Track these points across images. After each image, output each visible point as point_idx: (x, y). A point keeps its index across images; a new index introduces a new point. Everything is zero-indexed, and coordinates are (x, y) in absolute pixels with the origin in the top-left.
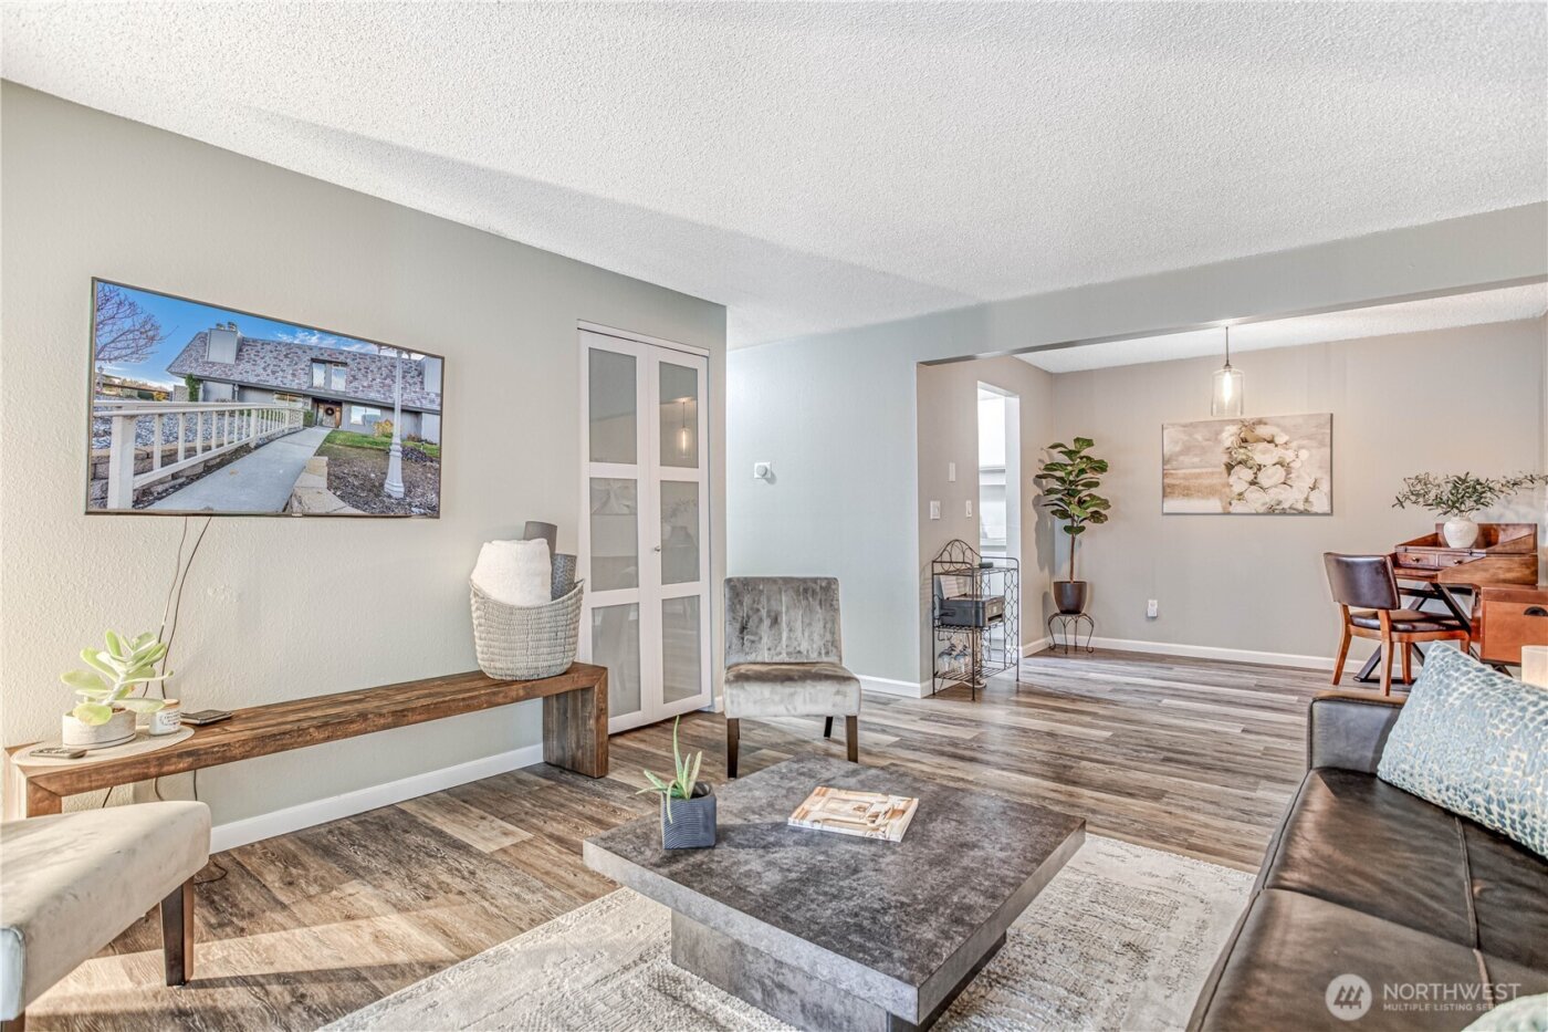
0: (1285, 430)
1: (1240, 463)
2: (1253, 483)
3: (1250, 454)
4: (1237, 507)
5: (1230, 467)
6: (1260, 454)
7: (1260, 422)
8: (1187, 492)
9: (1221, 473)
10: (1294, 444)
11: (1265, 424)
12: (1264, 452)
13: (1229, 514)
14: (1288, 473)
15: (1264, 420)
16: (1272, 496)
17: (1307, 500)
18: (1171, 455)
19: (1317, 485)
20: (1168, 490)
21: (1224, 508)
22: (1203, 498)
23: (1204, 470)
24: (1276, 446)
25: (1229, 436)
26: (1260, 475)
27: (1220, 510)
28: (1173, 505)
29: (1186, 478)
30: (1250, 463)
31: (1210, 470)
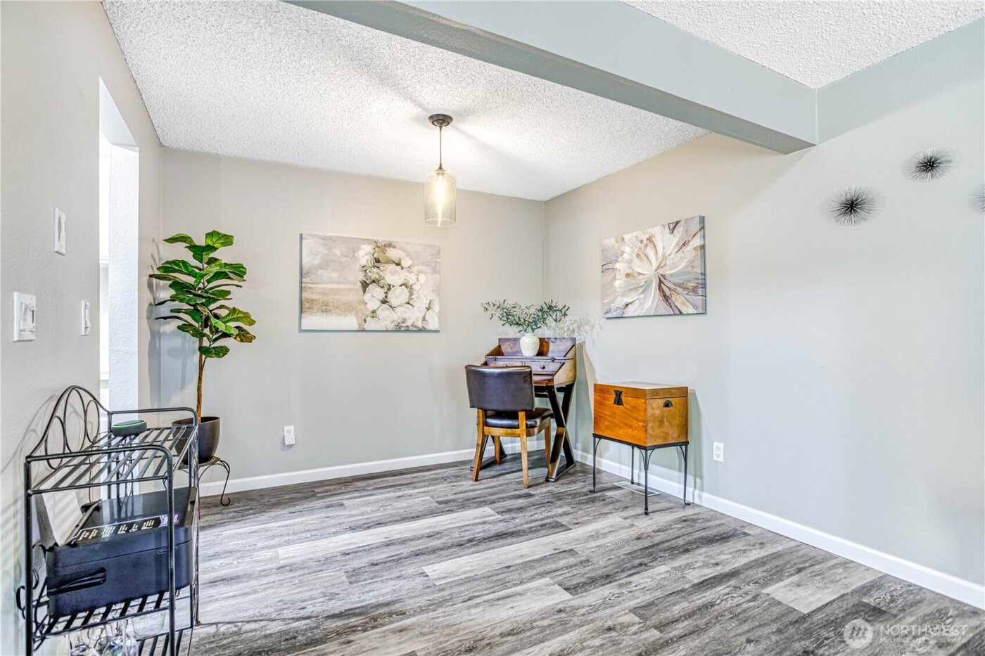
0: (409, 255)
1: (373, 281)
2: (384, 302)
3: (381, 273)
4: (371, 324)
5: (365, 285)
6: (391, 275)
7: (390, 245)
8: (325, 309)
9: (357, 290)
10: (415, 269)
11: (394, 247)
12: (393, 273)
13: (364, 330)
14: (411, 294)
15: (393, 244)
16: (399, 314)
17: (424, 319)
18: (310, 268)
19: (431, 306)
20: (307, 305)
21: (360, 325)
22: (341, 315)
23: (342, 286)
24: (402, 268)
25: (365, 255)
26: (390, 294)
27: (356, 327)
28: (311, 321)
29: (324, 293)
30: (382, 282)
31: (348, 286)
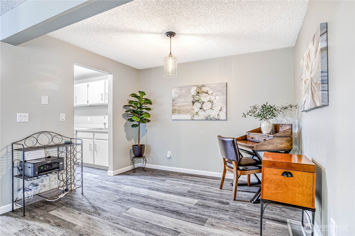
0: (211, 88)
1: (197, 101)
2: (201, 109)
3: (200, 98)
4: (196, 117)
5: (193, 103)
6: (204, 98)
7: (203, 86)
8: (180, 112)
9: (191, 105)
10: (214, 94)
11: (205, 86)
12: (205, 97)
13: (193, 120)
14: (212, 105)
15: (205, 85)
16: (207, 113)
17: (218, 115)
18: (175, 98)
19: (222, 109)
20: (174, 111)
21: (192, 118)
22: (185, 114)
23: (185, 104)
24: (209, 94)
25: (193, 91)
26: (203, 105)
27: (190, 119)
28: (175, 116)
29: (179, 107)
30: (200, 101)
31: (187, 104)
